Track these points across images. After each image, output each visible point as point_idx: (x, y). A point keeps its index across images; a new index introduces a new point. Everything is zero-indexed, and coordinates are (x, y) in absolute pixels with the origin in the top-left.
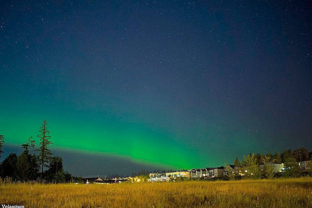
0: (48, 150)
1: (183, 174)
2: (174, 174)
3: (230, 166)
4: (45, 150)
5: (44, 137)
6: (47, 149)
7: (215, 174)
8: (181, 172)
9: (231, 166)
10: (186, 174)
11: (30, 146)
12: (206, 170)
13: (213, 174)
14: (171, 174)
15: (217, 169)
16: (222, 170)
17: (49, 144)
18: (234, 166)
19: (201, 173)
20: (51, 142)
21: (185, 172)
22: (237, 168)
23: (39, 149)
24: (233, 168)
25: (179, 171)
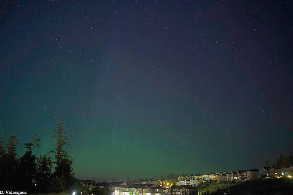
0: (64, 152)
1: (212, 177)
2: (202, 177)
3: (264, 168)
4: (62, 152)
5: (60, 137)
6: (63, 150)
7: (248, 177)
8: (209, 175)
9: (266, 168)
10: (214, 177)
11: (34, 146)
12: (238, 172)
13: (245, 177)
14: (200, 177)
15: (250, 172)
16: (256, 172)
17: (65, 145)
18: (269, 168)
19: (232, 176)
20: (67, 143)
21: (214, 175)
22: (272, 170)
23: (55, 151)
24: (267, 170)
25: (208, 174)
